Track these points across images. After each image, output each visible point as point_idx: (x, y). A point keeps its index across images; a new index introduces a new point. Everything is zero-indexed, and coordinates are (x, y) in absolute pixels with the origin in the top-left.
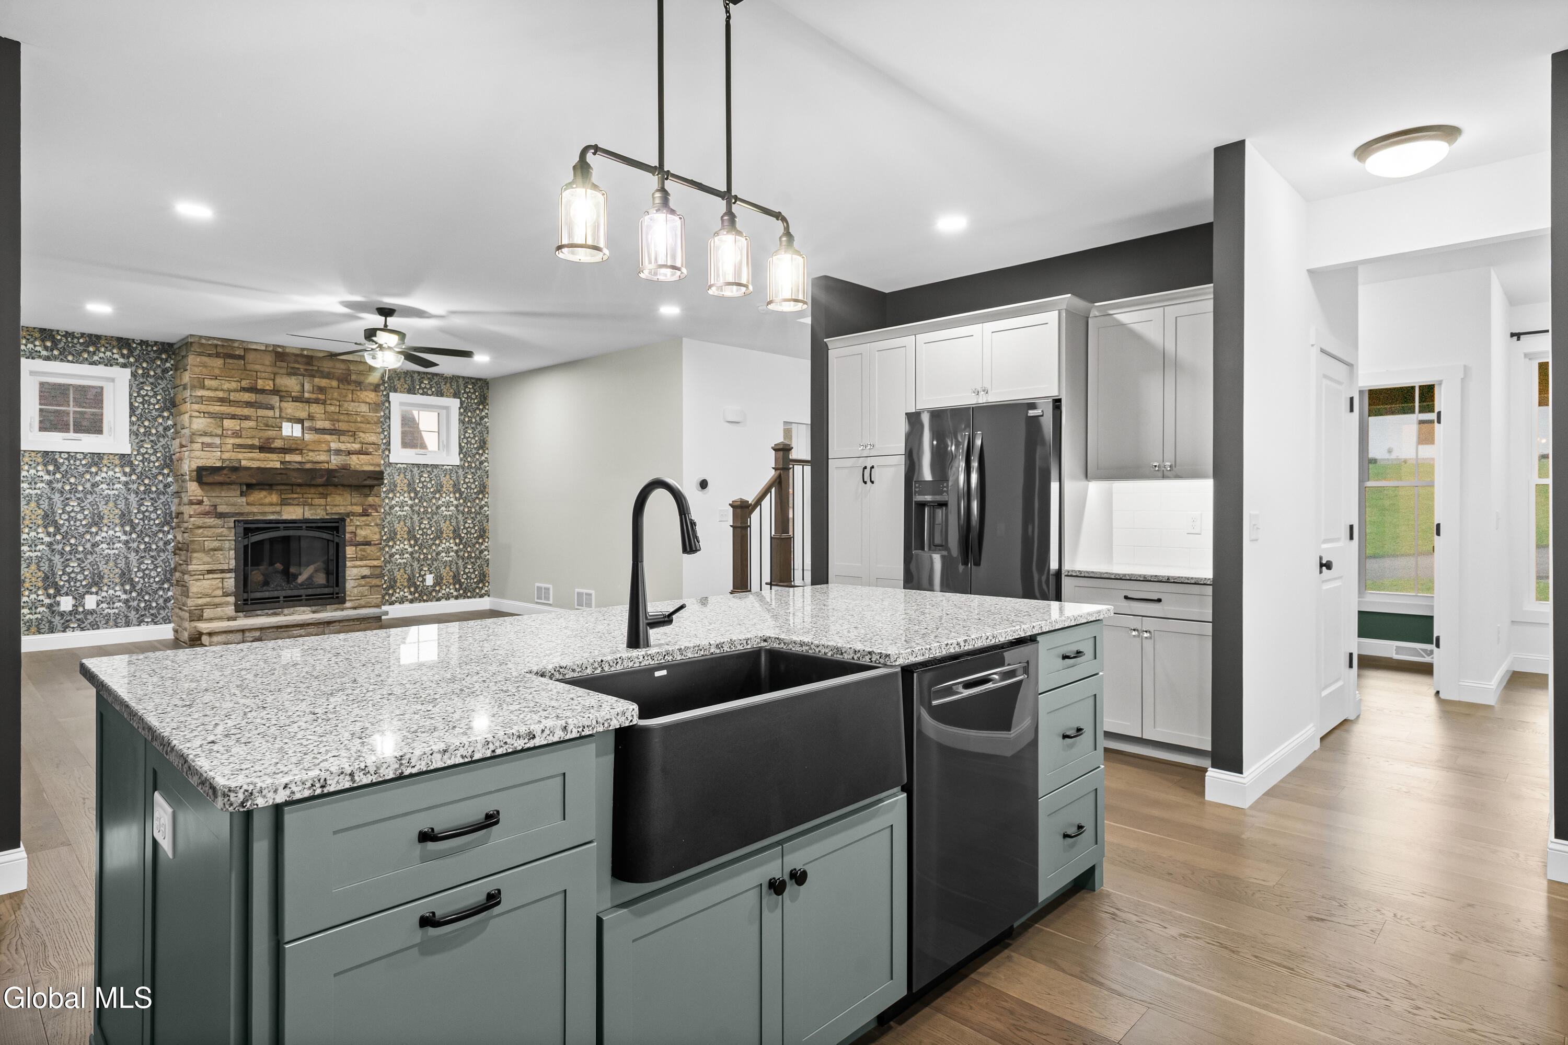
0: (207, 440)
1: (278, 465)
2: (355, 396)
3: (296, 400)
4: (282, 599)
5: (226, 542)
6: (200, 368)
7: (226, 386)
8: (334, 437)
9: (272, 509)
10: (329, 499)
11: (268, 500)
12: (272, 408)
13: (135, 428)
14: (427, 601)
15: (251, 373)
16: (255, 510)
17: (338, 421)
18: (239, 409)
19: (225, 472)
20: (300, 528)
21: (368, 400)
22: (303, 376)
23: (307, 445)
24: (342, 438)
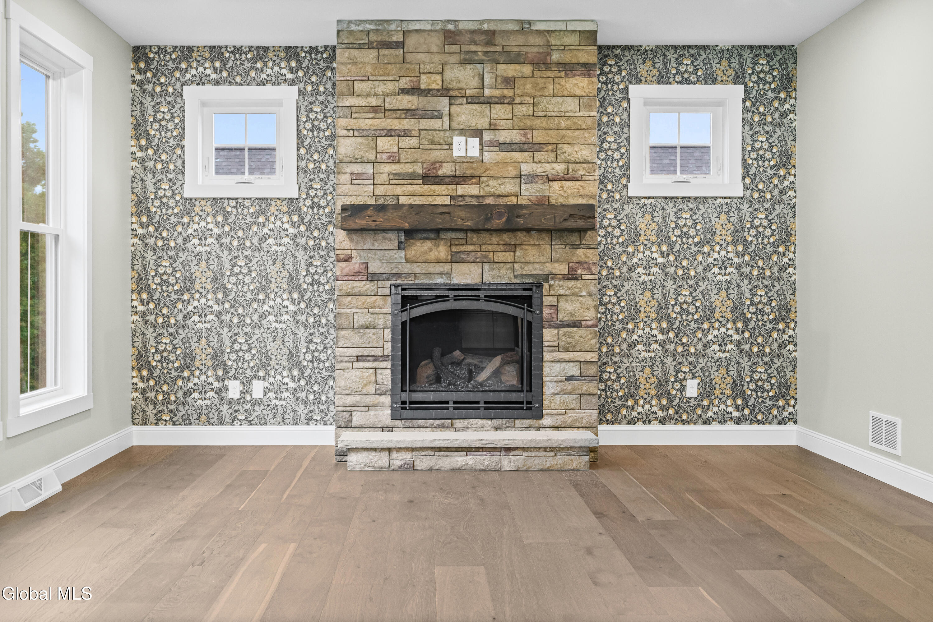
0: (357, 168)
1: (447, 201)
2: (558, 87)
3: (472, 100)
4: (451, 404)
5: (381, 316)
6: (349, 66)
7: (381, 88)
8: (526, 154)
9: (438, 268)
10: (518, 253)
11: (433, 256)
12: (440, 116)
13: (303, 163)
14: (688, 423)
15: (412, 66)
16: (418, 270)
17: (532, 129)
18: (396, 121)
19: (369, 212)
20: (476, 298)
21: (578, 92)
22: (481, 62)
23: (487, 169)
24: (538, 156)
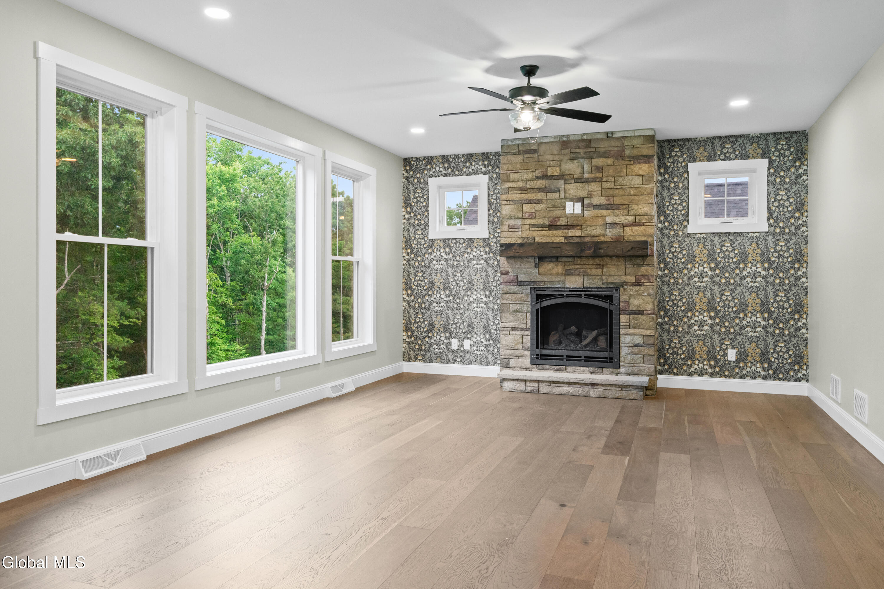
0: (512, 222)
1: (563, 240)
2: (630, 170)
3: (577, 181)
4: (565, 357)
5: (525, 305)
6: (508, 165)
7: (525, 177)
8: (610, 211)
9: (558, 279)
10: (605, 270)
11: (554, 271)
12: (559, 191)
13: (491, 218)
14: (729, 377)
15: (542, 163)
16: (546, 280)
17: (613, 196)
18: (533, 195)
19: (515, 247)
20: (580, 296)
21: (641, 172)
22: (583, 158)
23: (586, 221)
24: (617, 212)
